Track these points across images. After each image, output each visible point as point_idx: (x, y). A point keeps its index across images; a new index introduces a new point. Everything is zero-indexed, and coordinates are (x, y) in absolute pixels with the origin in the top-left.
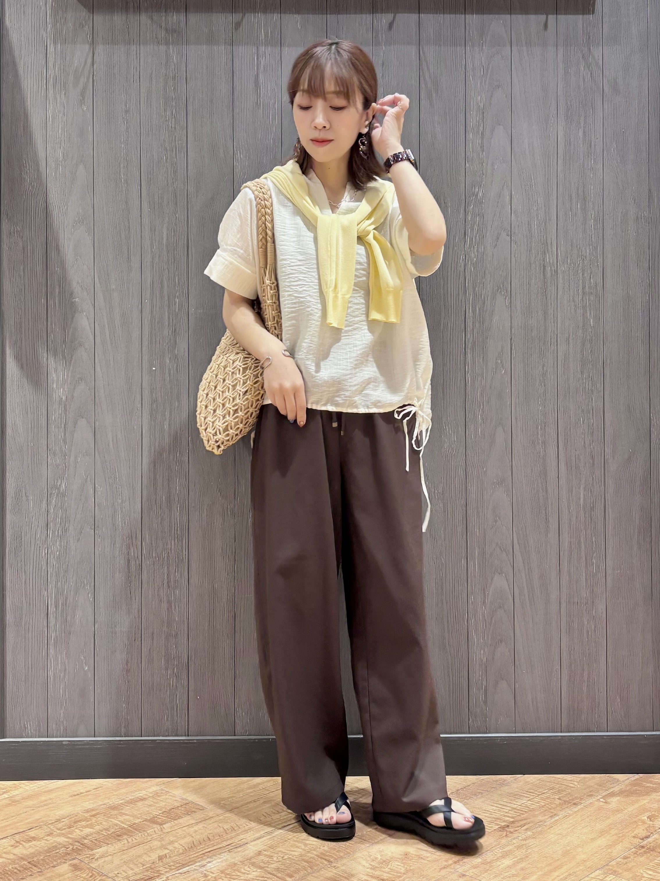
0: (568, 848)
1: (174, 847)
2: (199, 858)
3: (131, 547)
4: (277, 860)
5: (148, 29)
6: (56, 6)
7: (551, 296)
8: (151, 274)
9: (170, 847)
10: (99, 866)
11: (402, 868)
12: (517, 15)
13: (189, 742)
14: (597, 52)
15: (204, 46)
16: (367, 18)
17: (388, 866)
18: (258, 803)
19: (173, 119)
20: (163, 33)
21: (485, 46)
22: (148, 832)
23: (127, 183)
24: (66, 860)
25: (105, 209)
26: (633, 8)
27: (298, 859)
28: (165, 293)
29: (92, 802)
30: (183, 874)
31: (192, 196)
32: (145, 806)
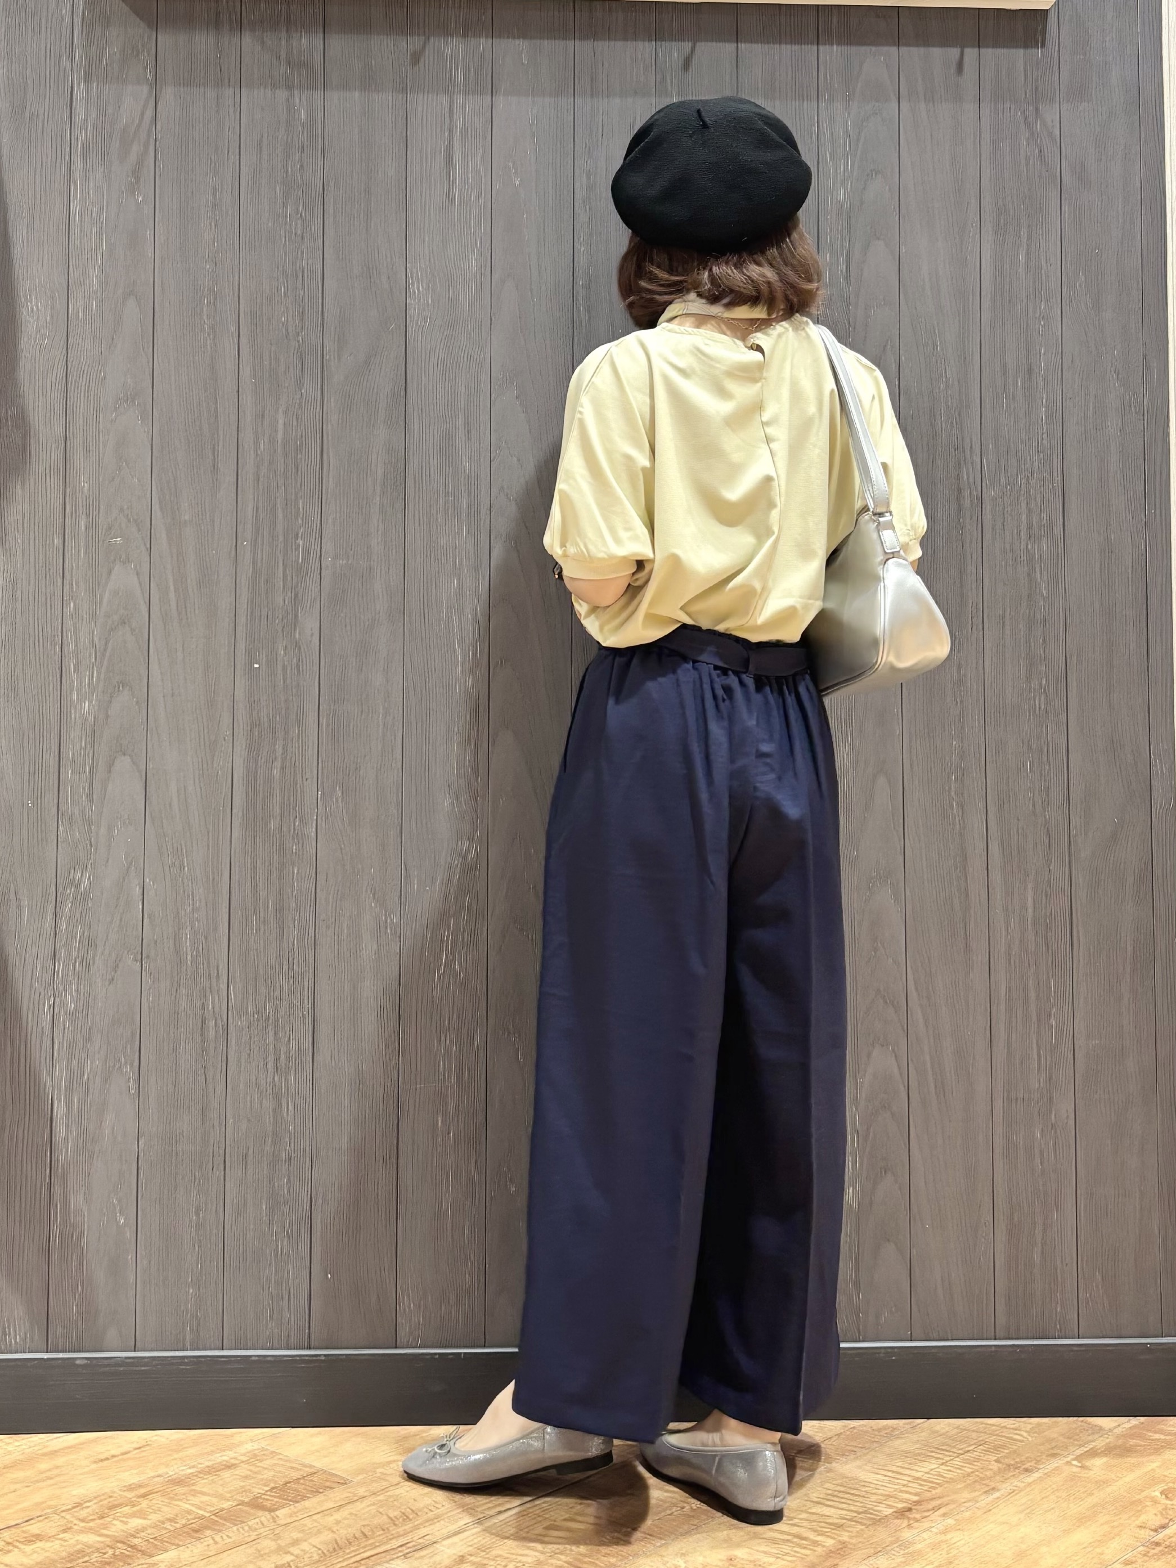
3: (207, 995)
5: (256, 61)
6: (90, 16)
7: (971, 542)
8: (254, 495)
12: (908, 48)
13: (313, 1360)
14: (1050, 114)
15: (357, 93)
16: (644, 48)
19: (299, 222)
20: (283, 69)
21: (853, 101)
22: (250, 1523)
23: (213, 332)
25: (173, 378)
26: (1113, 40)
28: (280, 528)
29: (136, 1471)
31: (330, 356)
32: (234, 1479)
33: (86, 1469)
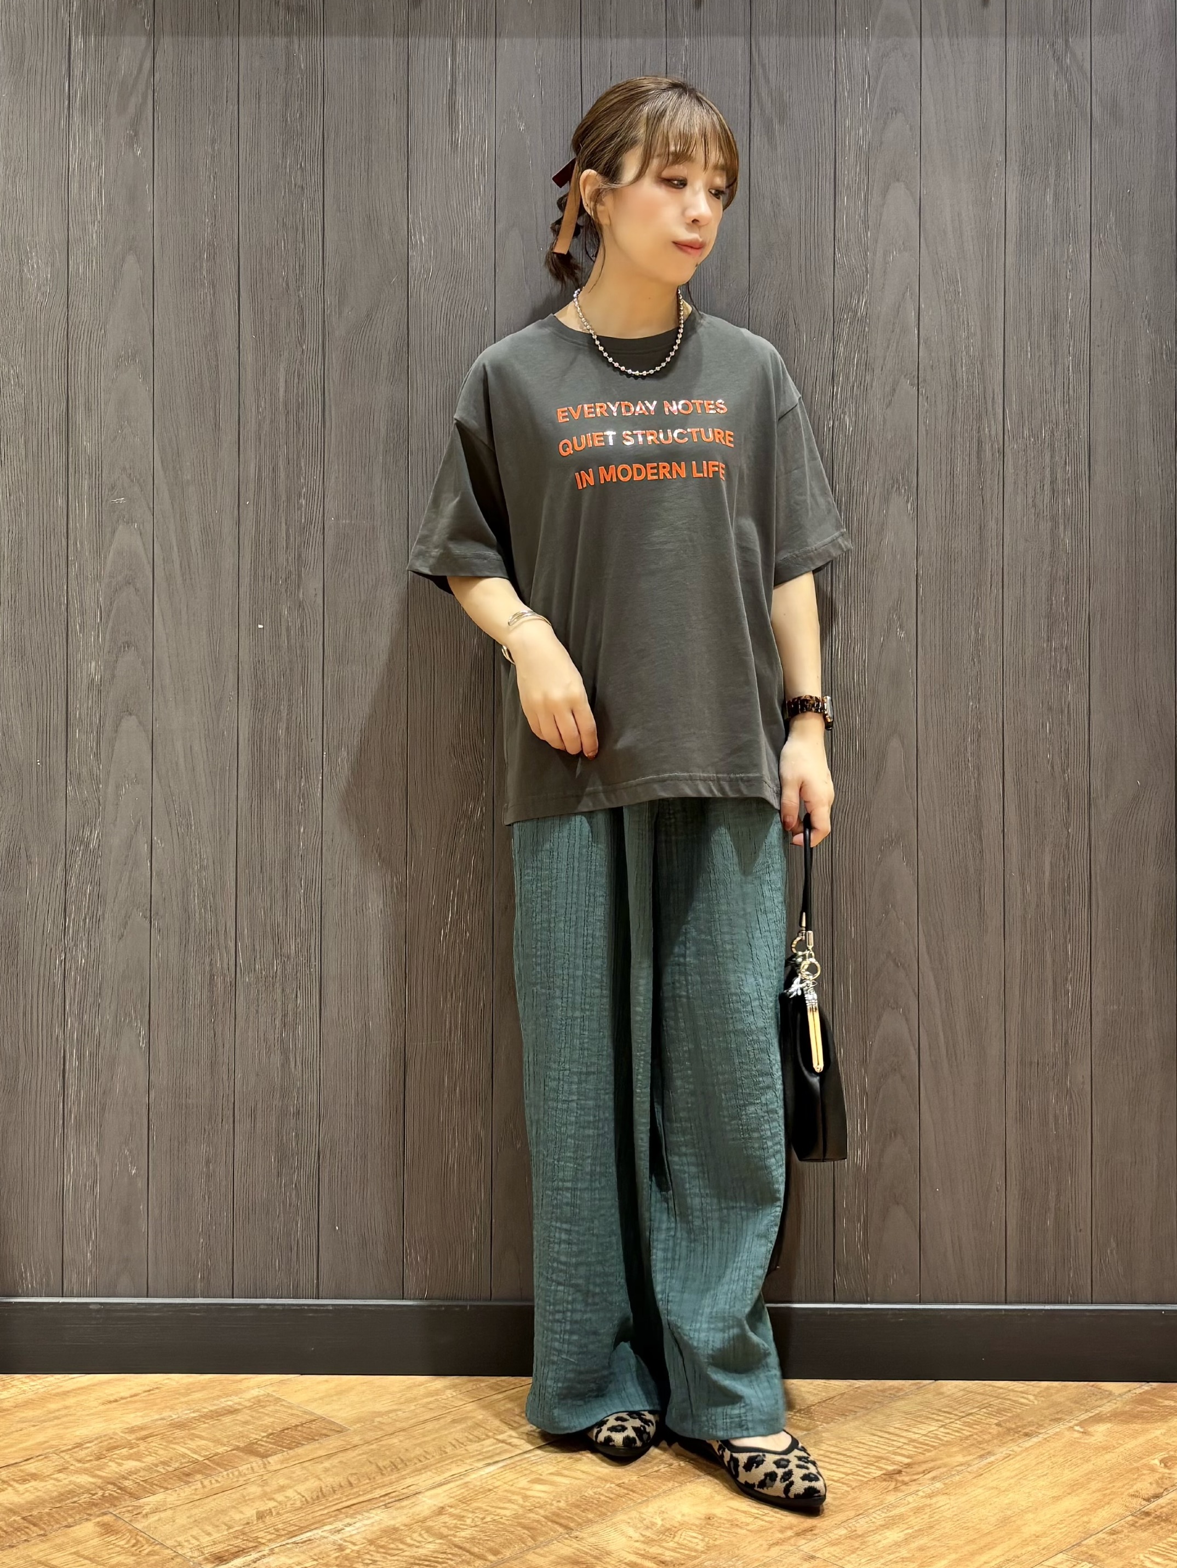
0: (1009, 1513)
1: (286, 1497)
2: (331, 1517)
3: (215, 951)
4: (473, 1524)
5: (255, 7)
7: (991, 497)
8: (256, 454)
9: (280, 1497)
10: (148, 1527)
11: (700, 1543)
13: (321, 1310)
14: (1080, 47)
15: (357, 38)
17: (674, 1538)
18: (442, 1420)
19: (299, 173)
20: (282, 13)
21: (872, 36)
22: (240, 1469)
23: (214, 287)
24: (90, 1515)
25: (174, 335)
27: (510, 1522)
28: (282, 488)
29: (139, 1414)
30: (300, 1545)
31: (331, 312)
32: (236, 1424)
33: (95, 1410)
